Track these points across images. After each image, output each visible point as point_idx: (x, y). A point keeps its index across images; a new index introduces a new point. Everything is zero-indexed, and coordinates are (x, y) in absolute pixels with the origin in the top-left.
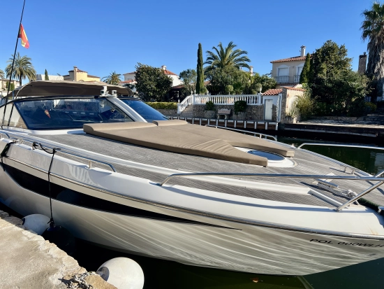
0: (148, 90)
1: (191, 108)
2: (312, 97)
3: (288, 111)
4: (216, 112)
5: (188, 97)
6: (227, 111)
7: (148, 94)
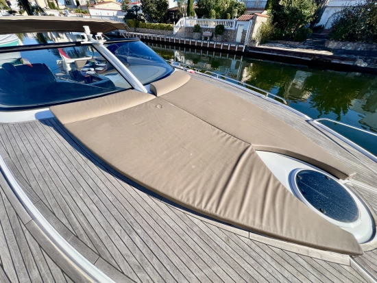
0: (151, 12)
1: (183, 30)
2: (273, 23)
3: (254, 36)
4: (202, 34)
5: (181, 20)
6: (210, 34)
7: (151, 16)
